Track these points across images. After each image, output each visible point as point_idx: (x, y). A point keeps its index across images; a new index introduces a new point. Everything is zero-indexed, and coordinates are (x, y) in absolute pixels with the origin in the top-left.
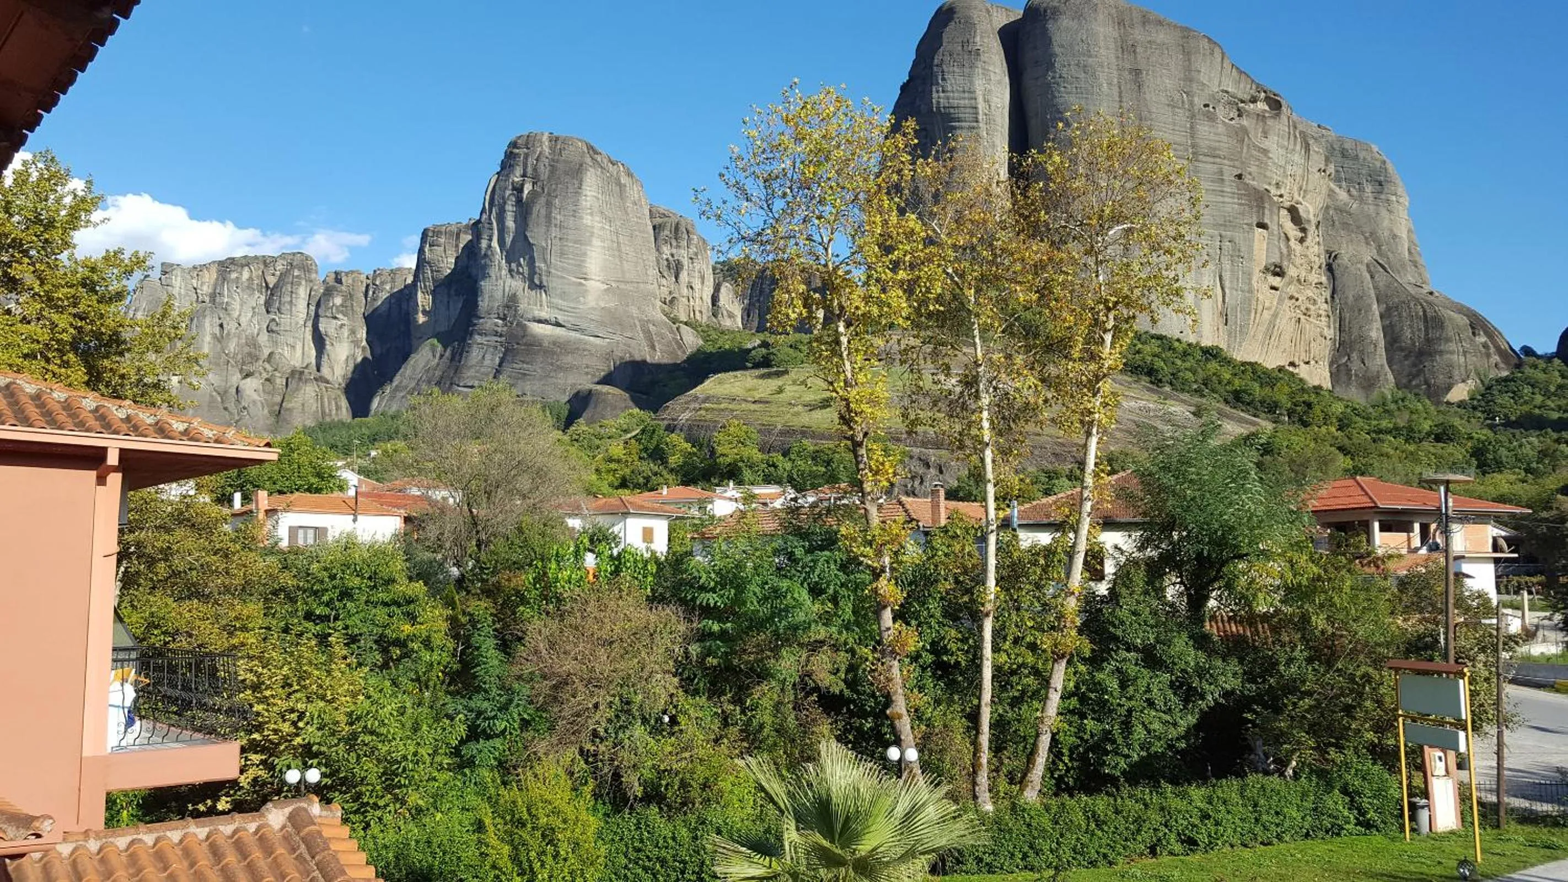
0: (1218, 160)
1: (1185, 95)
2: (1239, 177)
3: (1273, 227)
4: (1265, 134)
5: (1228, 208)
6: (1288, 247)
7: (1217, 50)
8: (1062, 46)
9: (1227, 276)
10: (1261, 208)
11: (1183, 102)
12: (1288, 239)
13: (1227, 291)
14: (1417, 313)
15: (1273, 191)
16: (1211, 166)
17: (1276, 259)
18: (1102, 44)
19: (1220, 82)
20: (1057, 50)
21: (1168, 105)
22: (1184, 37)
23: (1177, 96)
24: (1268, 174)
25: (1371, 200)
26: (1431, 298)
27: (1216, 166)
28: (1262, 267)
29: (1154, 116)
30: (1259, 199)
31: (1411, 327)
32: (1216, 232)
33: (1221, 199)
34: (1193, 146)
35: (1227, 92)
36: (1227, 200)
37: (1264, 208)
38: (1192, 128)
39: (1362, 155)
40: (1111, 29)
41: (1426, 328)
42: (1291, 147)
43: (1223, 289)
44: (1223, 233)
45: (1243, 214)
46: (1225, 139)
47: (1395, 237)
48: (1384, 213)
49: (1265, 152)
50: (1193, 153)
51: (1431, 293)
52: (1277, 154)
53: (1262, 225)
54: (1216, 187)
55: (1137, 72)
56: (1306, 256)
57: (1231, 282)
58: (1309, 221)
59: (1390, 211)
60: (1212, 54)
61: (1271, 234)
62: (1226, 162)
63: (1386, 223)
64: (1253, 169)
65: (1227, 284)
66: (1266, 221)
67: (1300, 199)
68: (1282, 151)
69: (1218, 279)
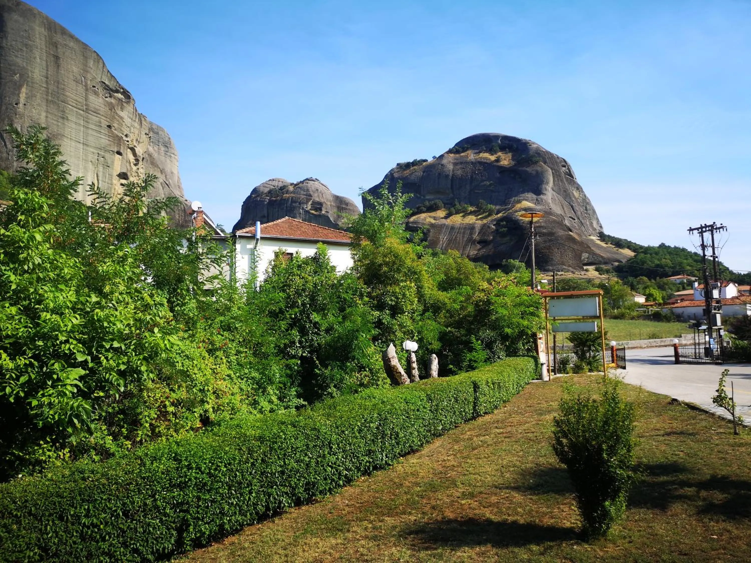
0: (99, 116)
1: (83, 78)
2: (109, 127)
3: (124, 155)
4: (122, 109)
5: (103, 141)
6: (130, 166)
7: (101, 61)
8: (13, 29)
9: (100, 174)
10: (119, 145)
11: (82, 81)
12: (130, 163)
13: (100, 182)
14: (181, 208)
15: (125, 138)
16: (95, 118)
17: (125, 171)
18: (37, 36)
19: (101, 77)
20: (9, 30)
21: (74, 81)
22: (84, 48)
23: (79, 77)
24: (122, 129)
25: (163, 154)
26: (186, 202)
27: (98, 119)
28: (118, 173)
29: (66, 83)
30: (118, 140)
31: (179, 214)
32: (96, 151)
33: (99, 135)
34: (86, 105)
35: (105, 83)
36: (102, 136)
37: (120, 145)
38: (86, 96)
39: (160, 133)
40: (43, 30)
41: (185, 217)
42: (134, 119)
43: (98, 180)
44: (100, 153)
45: (110, 145)
46: (103, 106)
47: (172, 173)
48: (168, 161)
49: (122, 118)
50: (86, 109)
51: (186, 200)
52: (128, 121)
53: (119, 153)
54: (97, 128)
55: (57, 58)
56: (137, 172)
57: (102, 178)
58: (140, 156)
59: (171, 161)
60: (98, 62)
61: (123, 158)
62: (102, 117)
63: (169, 166)
64: (115, 125)
65: (100, 178)
66: (122, 151)
67: (136, 145)
68: (130, 120)
69: (96, 175)
